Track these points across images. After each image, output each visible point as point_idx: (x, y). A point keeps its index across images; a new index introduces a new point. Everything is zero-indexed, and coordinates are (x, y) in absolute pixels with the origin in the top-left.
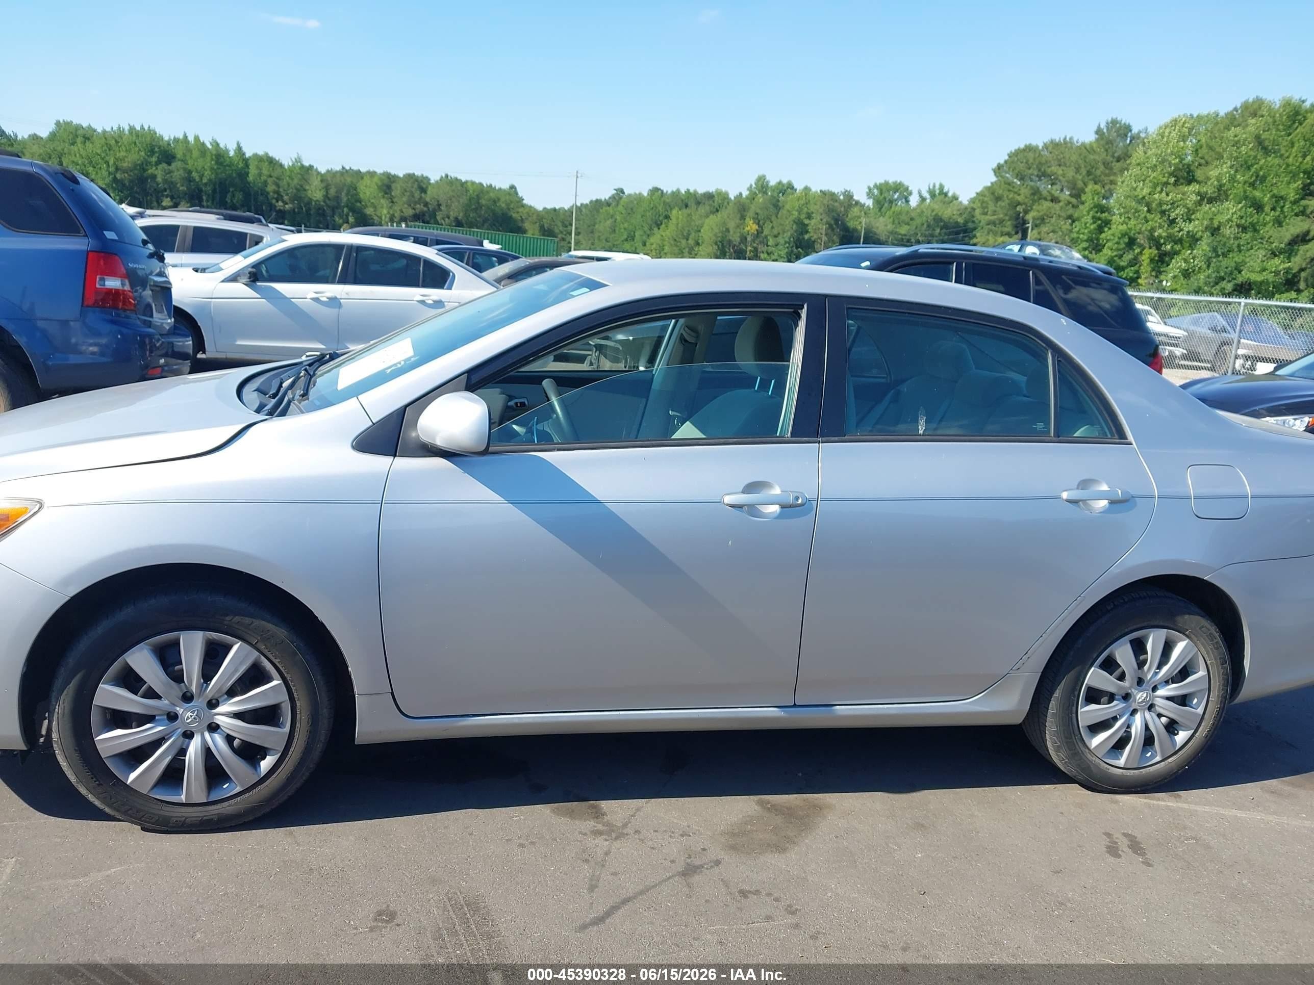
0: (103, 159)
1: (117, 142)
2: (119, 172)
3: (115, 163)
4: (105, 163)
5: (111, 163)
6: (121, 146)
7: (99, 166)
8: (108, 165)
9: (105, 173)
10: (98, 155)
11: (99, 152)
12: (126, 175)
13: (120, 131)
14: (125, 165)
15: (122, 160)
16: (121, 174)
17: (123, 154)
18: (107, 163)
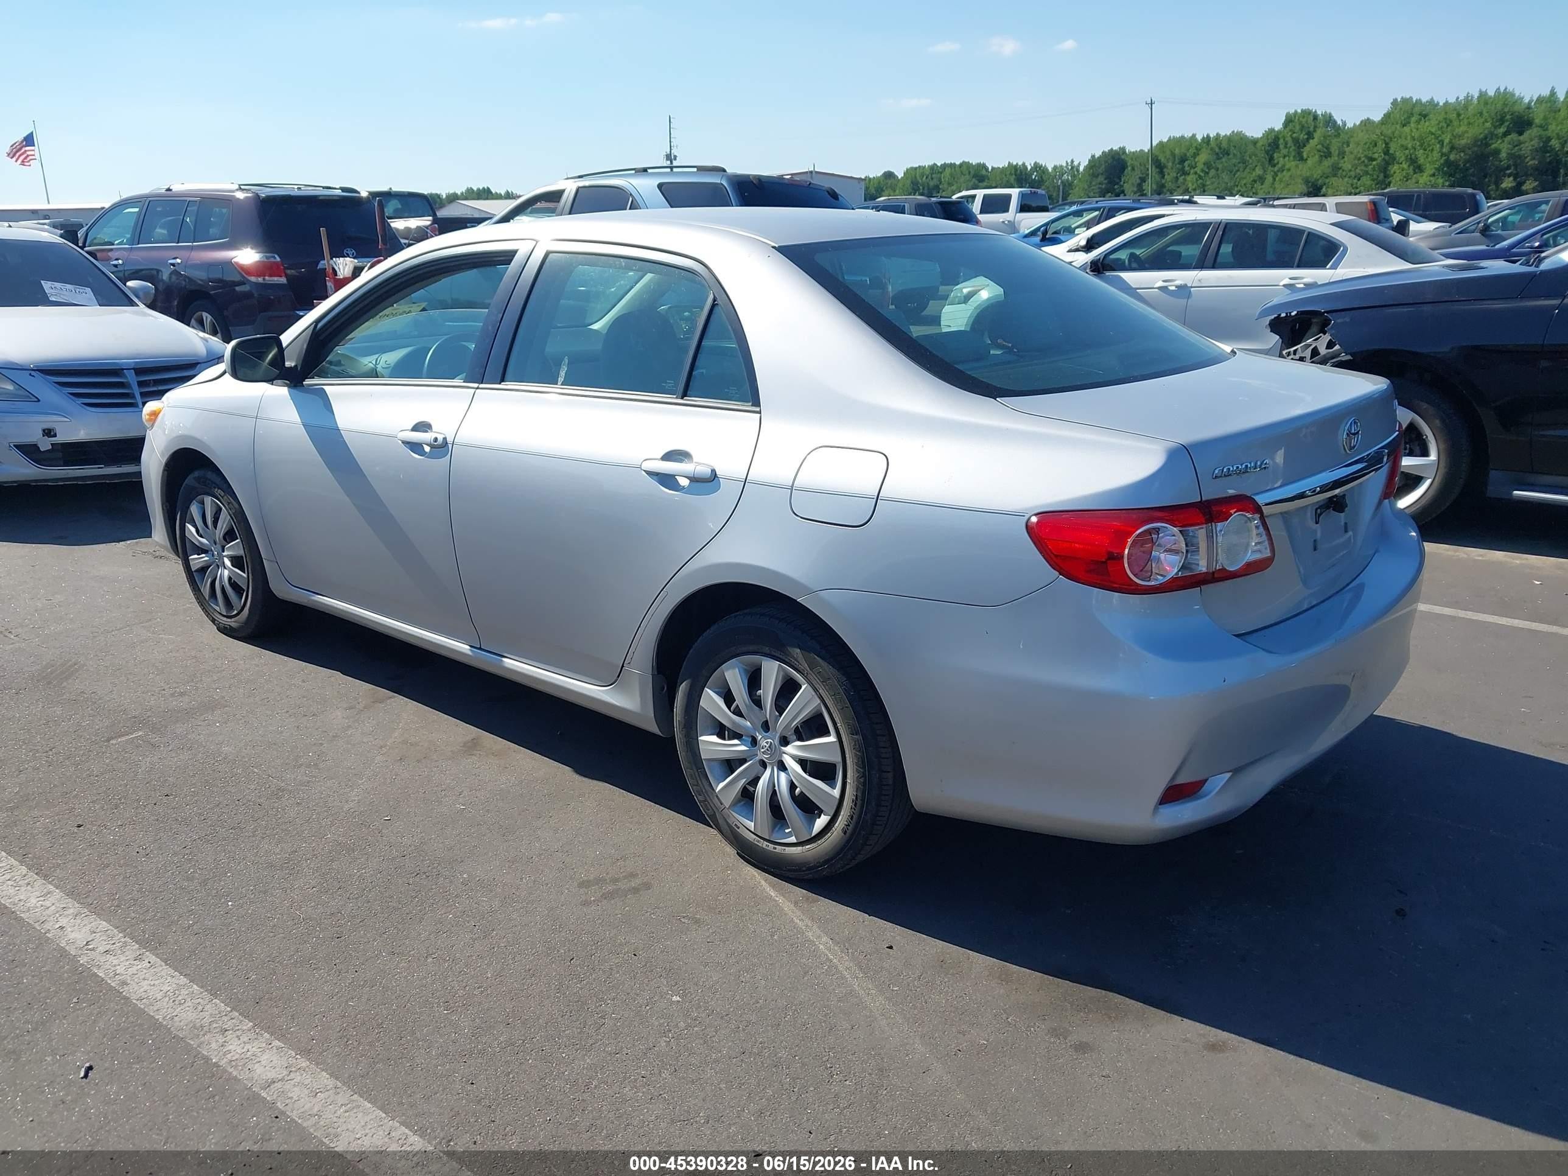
0: (1437, 138)
1: (1459, 115)
2: (1455, 152)
3: (1450, 142)
4: (1439, 142)
5: (1447, 141)
6: (1463, 119)
7: (1431, 148)
8: (1442, 145)
9: (1436, 155)
10: (1432, 134)
11: (1433, 130)
12: (1462, 155)
13: (1468, 99)
14: (1463, 142)
15: (1460, 136)
16: (1456, 154)
17: (1463, 128)
18: (1441, 142)
